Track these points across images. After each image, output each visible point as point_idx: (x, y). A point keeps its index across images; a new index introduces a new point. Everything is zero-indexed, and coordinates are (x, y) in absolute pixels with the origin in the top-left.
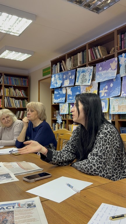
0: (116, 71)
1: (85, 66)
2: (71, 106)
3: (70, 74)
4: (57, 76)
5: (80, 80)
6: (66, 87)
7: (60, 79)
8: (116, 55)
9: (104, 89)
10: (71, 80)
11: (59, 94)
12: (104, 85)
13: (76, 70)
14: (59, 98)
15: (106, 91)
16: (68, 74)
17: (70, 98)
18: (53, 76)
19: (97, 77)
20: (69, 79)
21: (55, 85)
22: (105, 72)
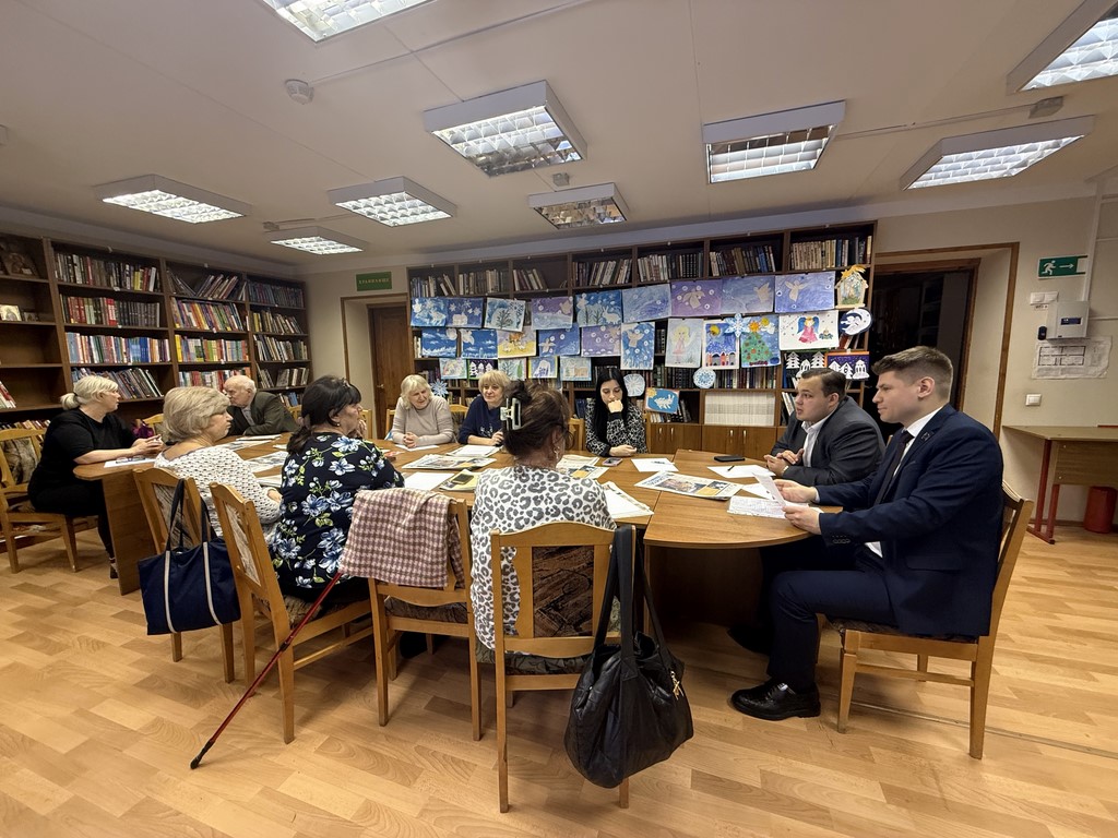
0: (572, 318)
1: (507, 297)
2: (473, 365)
3: (468, 304)
4: (429, 303)
5: (495, 320)
6: (458, 329)
7: (439, 310)
8: (570, 292)
9: (548, 340)
10: (471, 318)
11: (437, 338)
12: (549, 334)
13: (485, 301)
14: (438, 347)
15: (552, 344)
16: (462, 303)
17: (470, 349)
18: (417, 300)
19: (535, 320)
20: (467, 314)
21: (427, 321)
22: (550, 314)
